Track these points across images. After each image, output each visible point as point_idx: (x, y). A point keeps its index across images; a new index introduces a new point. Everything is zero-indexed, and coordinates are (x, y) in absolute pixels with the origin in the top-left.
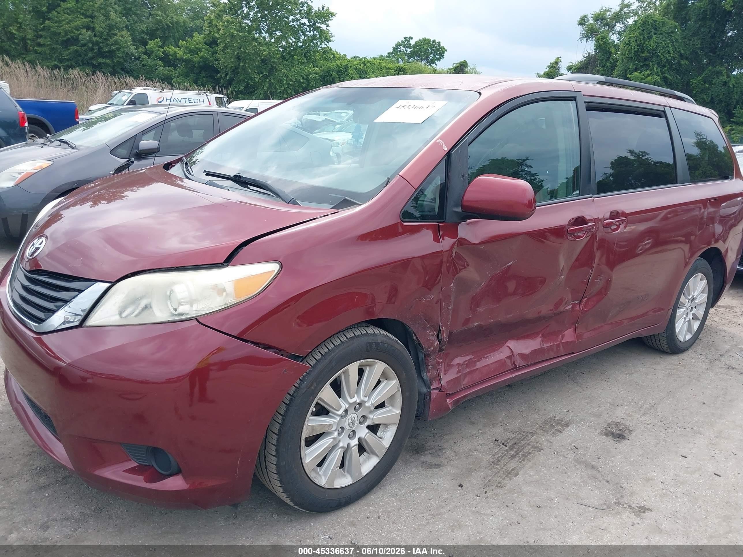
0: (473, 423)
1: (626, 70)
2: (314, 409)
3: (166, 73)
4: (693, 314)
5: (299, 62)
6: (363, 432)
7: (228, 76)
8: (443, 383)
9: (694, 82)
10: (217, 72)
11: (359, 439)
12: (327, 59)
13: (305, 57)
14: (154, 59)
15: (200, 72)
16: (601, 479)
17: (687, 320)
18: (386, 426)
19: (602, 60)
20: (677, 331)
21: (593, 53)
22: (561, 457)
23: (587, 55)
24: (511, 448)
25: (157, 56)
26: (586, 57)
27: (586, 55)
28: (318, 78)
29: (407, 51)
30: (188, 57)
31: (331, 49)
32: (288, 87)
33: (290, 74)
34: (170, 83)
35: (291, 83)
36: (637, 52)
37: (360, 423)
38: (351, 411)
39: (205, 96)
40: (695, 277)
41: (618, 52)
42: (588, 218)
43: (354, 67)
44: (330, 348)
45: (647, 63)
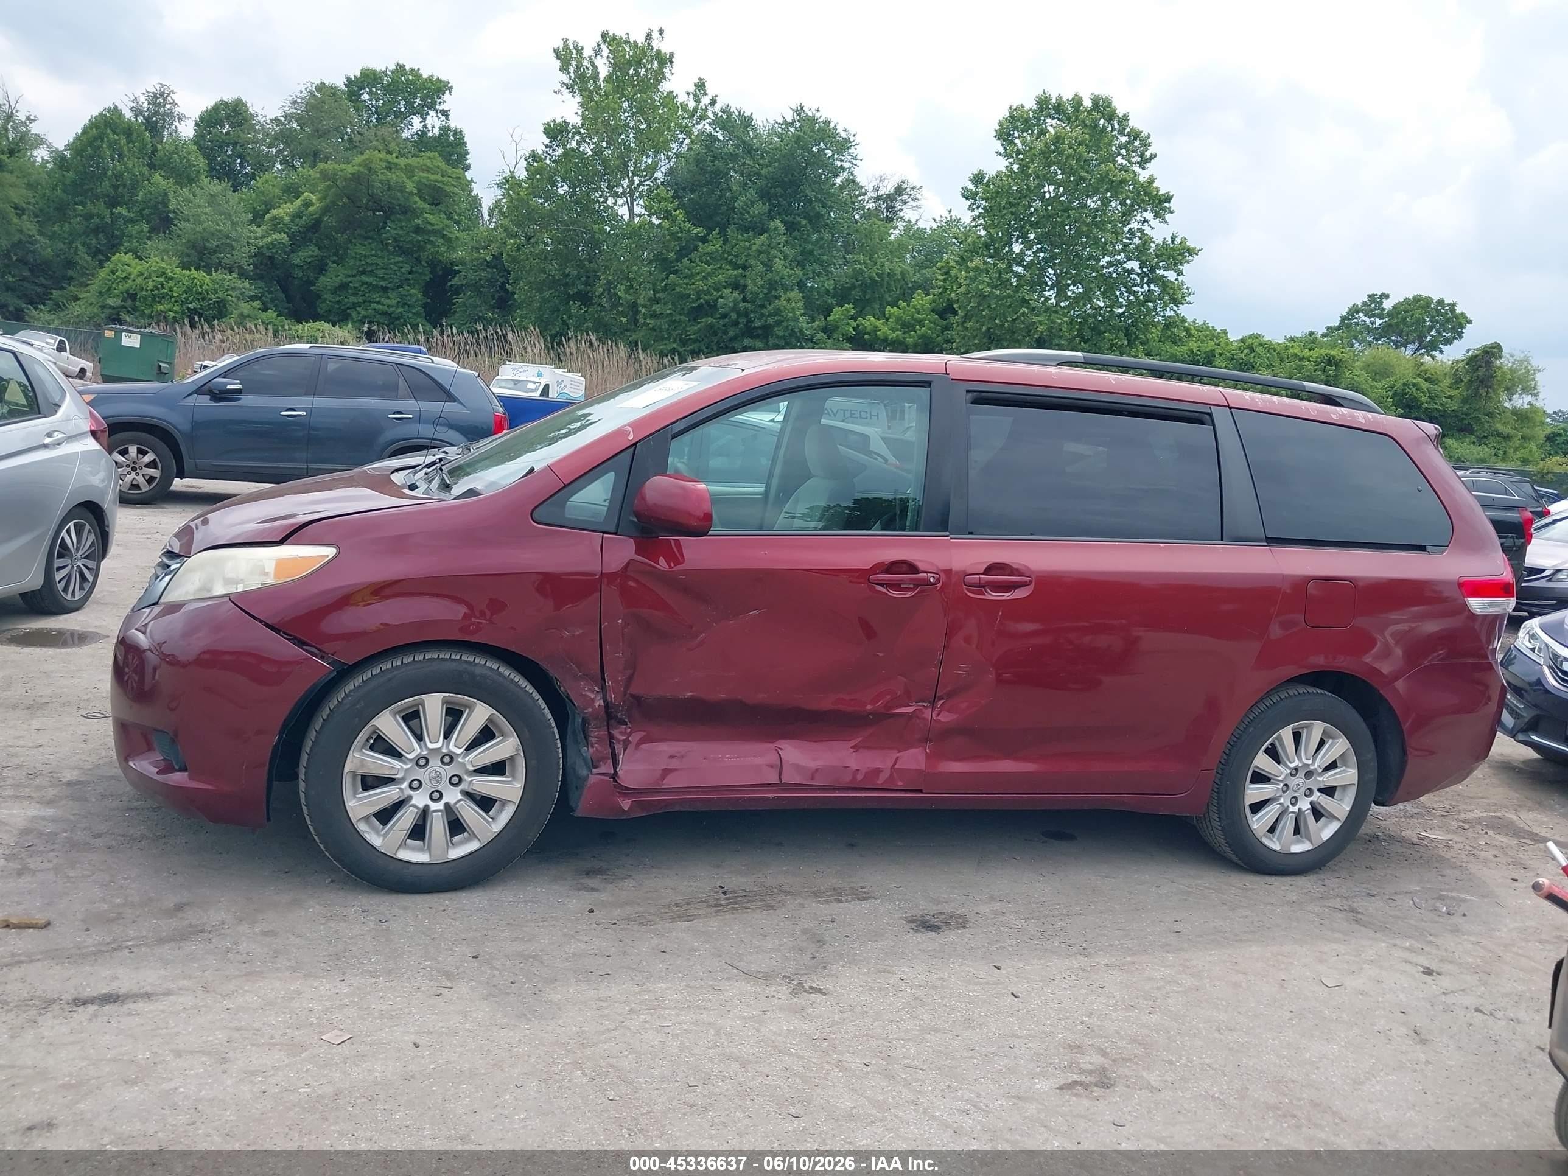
2: (370, 740)
4: (1313, 803)
6: (452, 798)
8: (620, 770)
11: (447, 806)
12: (1172, 339)
13: (1126, 334)
14: (839, 340)
17: (1292, 810)
24: (730, 898)
25: (844, 335)
29: (1373, 323)
30: (897, 336)
31: (1184, 320)
37: (452, 784)
38: (435, 762)
40: (1304, 726)
42: (922, 565)
43: (1228, 354)
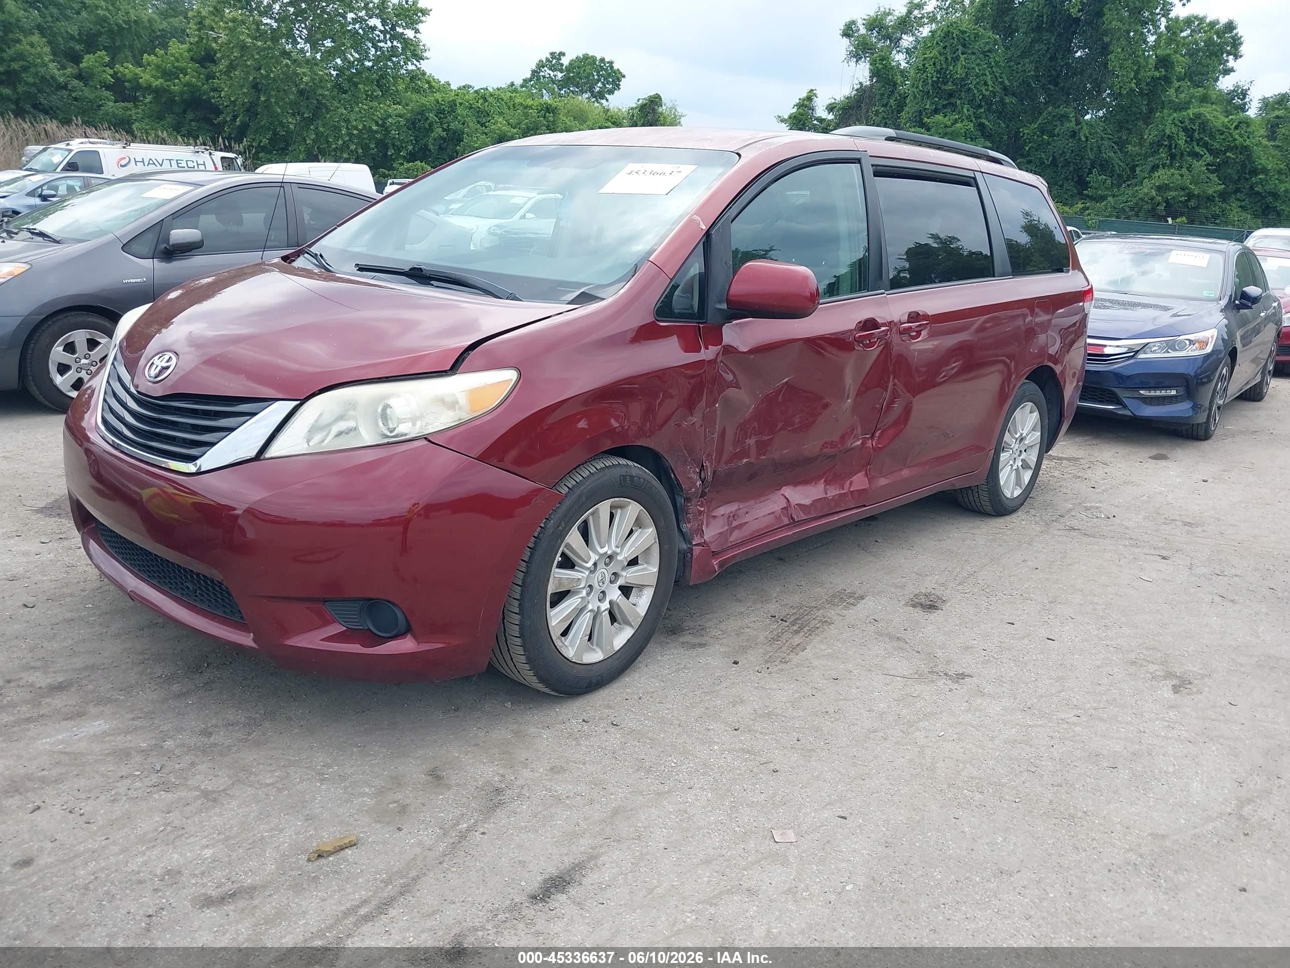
0: (740, 601)
1: (920, 113)
2: (560, 559)
3: (120, 112)
4: (1022, 460)
5: (367, 95)
6: (615, 594)
7: (238, 120)
8: (706, 537)
9: (1025, 131)
10: (217, 111)
11: (611, 602)
12: (418, 90)
13: (379, 86)
14: (96, 88)
15: (185, 111)
16: (909, 649)
17: (1014, 468)
18: (641, 587)
19: (883, 95)
20: (1002, 483)
21: (868, 83)
22: (857, 631)
23: (859, 86)
24: (793, 623)
25: (101, 82)
26: (856, 90)
27: (856, 87)
28: (403, 123)
29: (556, 76)
30: (161, 84)
31: (424, 74)
32: (350, 140)
33: (353, 116)
34: (130, 132)
35: (355, 132)
36: (937, 82)
37: (611, 582)
38: (601, 565)
39: (208, 156)
40: (1022, 408)
41: (907, 82)
42: (880, 321)
43: (467, 104)
44: (578, 481)
45: (952, 100)
